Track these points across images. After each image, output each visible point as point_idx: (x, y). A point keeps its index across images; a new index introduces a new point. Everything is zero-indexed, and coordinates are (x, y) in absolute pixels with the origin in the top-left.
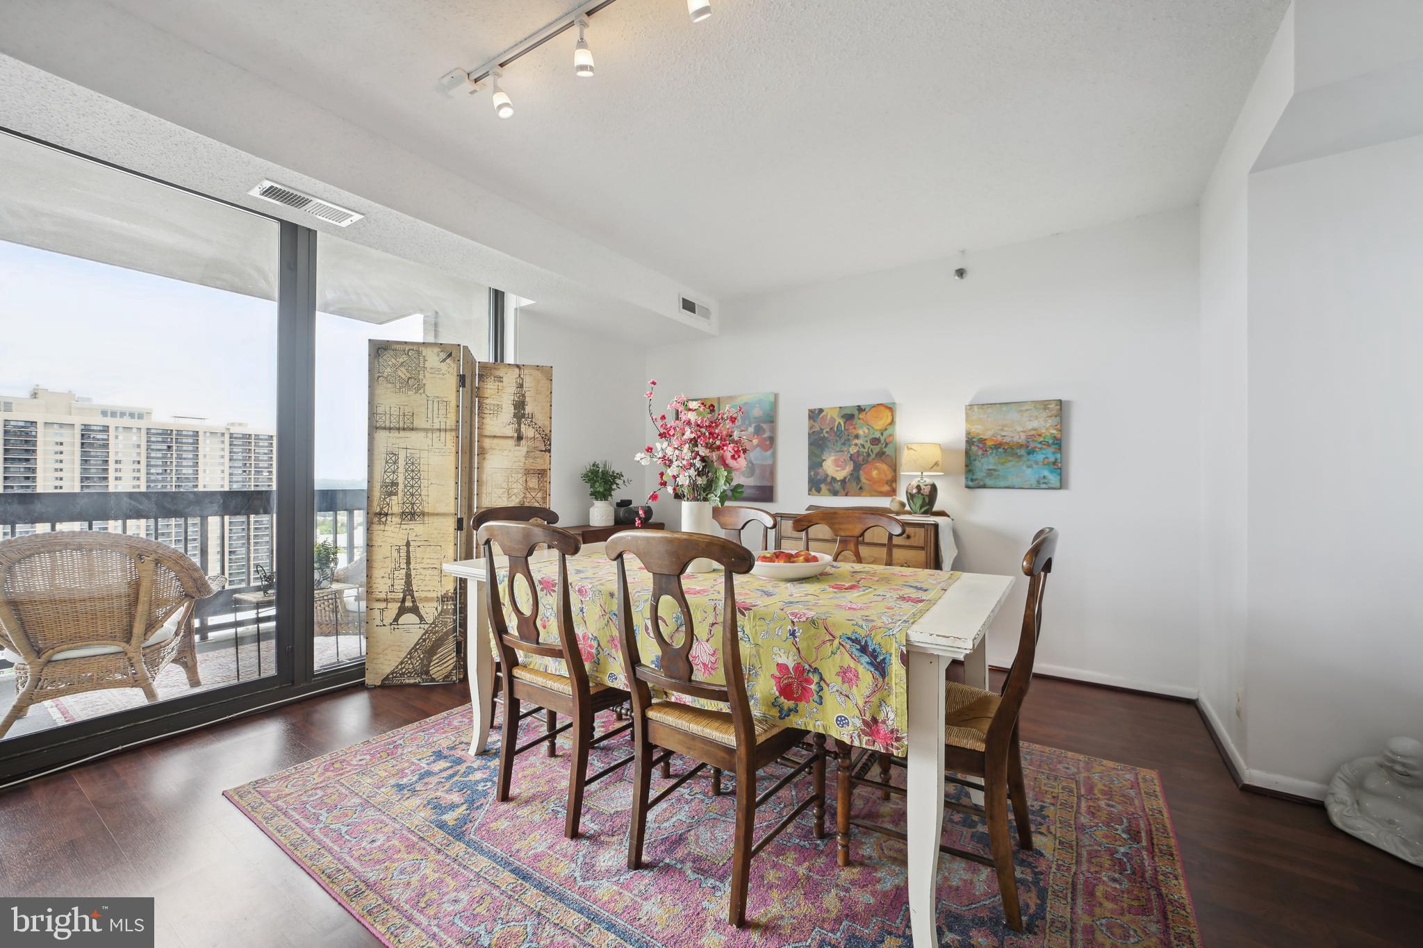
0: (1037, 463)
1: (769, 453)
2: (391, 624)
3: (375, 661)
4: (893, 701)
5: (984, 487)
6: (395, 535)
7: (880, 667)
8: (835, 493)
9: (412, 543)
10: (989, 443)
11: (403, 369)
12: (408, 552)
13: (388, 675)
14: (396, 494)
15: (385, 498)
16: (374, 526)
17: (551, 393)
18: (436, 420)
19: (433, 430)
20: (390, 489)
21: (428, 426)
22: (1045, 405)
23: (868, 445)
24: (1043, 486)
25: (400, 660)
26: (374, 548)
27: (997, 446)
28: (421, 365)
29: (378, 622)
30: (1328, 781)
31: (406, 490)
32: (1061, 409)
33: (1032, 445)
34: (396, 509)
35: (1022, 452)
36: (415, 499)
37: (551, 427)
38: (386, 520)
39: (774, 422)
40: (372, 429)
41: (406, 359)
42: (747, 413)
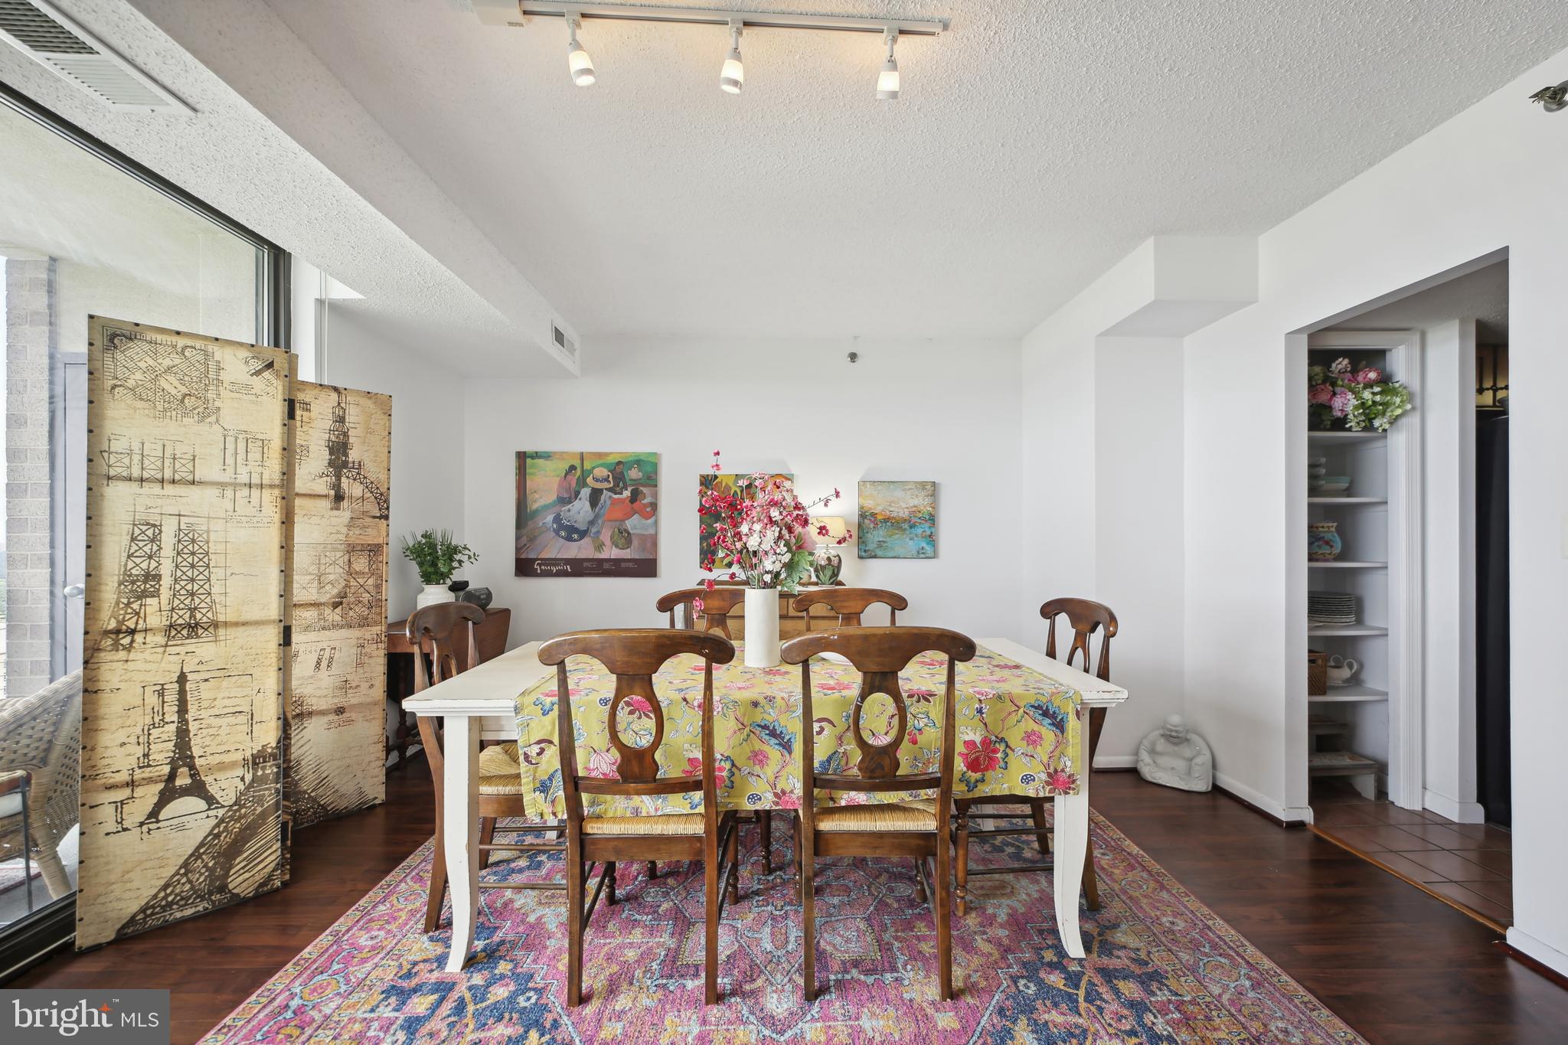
0: (917, 536)
1: (651, 521)
2: (142, 824)
3: (101, 900)
4: (1070, 751)
5: (875, 557)
6: (153, 667)
7: (1060, 726)
9: (190, 677)
10: (879, 517)
11: (171, 378)
12: (182, 693)
13: (133, 918)
14: (156, 594)
15: (128, 604)
16: (102, 654)
17: (390, 433)
18: (242, 470)
19: (235, 486)
20: (144, 585)
21: (226, 478)
22: (923, 485)
24: (922, 556)
25: (162, 882)
26: (100, 695)
27: (886, 520)
28: (212, 375)
29: (111, 826)
31: (178, 587)
32: (932, 489)
33: (914, 520)
34: (155, 620)
35: (906, 526)
36: (197, 601)
37: (389, 483)
38: (132, 641)
39: (656, 486)
40: (97, 479)
41: (177, 361)
42: (622, 473)
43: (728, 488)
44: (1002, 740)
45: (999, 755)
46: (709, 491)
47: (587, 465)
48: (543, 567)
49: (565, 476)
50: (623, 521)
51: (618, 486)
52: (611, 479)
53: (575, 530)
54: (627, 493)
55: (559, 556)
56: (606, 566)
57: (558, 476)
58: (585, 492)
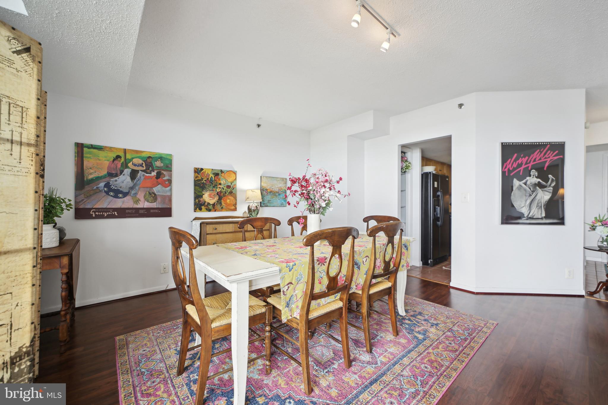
0: (281, 198)
1: (168, 188)
5: (267, 206)
10: (269, 191)
22: (283, 179)
23: (225, 188)
24: (282, 206)
27: (271, 192)
32: (286, 181)
33: (280, 192)
35: (277, 194)
39: (171, 171)
42: (151, 163)
43: (208, 175)
46: (199, 176)
47: (129, 156)
48: (97, 213)
49: (114, 160)
50: (152, 188)
51: (149, 169)
52: (144, 165)
53: (121, 192)
54: (154, 174)
55: (109, 207)
56: (141, 212)
57: (108, 161)
58: (127, 171)
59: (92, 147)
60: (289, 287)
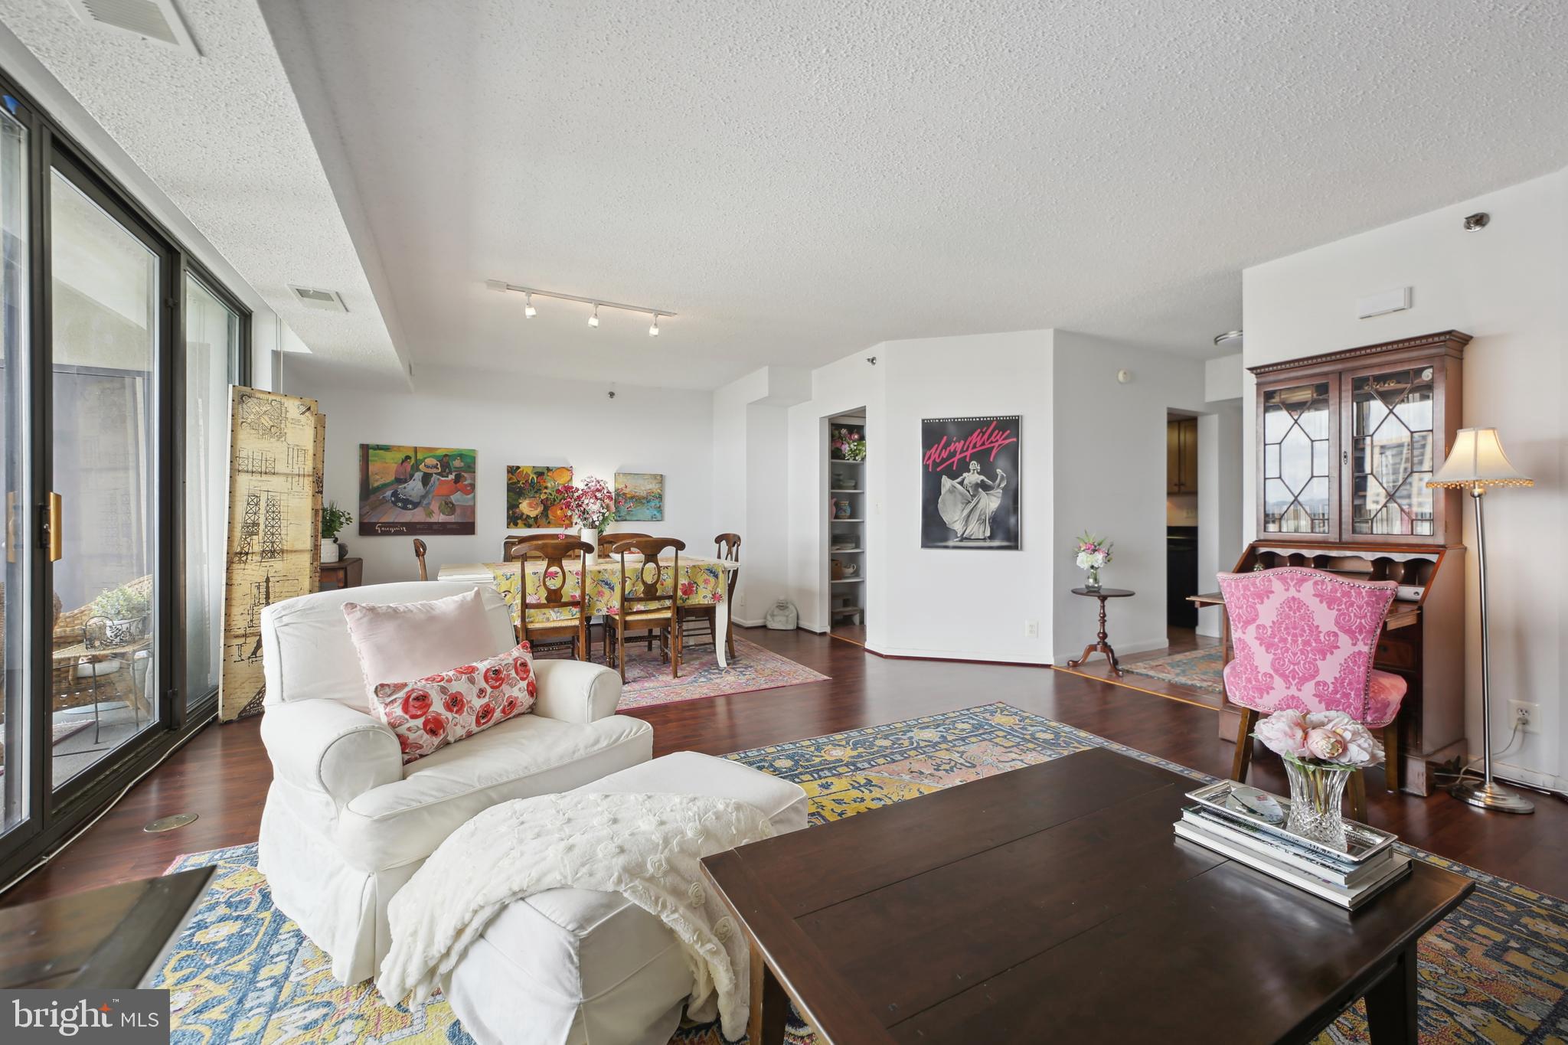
0: (651, 507)
1: (470, 496)
2: (249, 658)
3: (231, 697)
4: (720, 585)
5: (625, 520)
6: (255, 573)
7: (716, 576)
8: (530, 526)
9: (271, 579)
10: (628, 496)
11: (266, 417)
12: (268, 588)
13: (246, 707)
14: (257, 534)
15: (246, 538)
16: (234, 565)
18: (295, 467)
19: (292, 475)
20: (251, 529)
21: (288, 471)
22: (655, 476)
23: (554, 493)
24: (654, 520)
25: (258, 690)
26: (233, 587)
27: (632, 498)
28: (283, 415)
29: (236, 658)
30: (765, 618)
31: (267, 530)
32: (660, 479)
33: (649, 498)
34: (257, 548)
35: (644, 501)
36: (275, 538)
37: (323, 471)
38: (247, 559)
39: (474, 472)
40: (234, 472)
41: (269, 408)
42: (448, 463)
43: (527, 475)
44: (696, 583)
45: (694, 589)
46: (514, 477)
47: (420, 456)
48: (383, 529)
49: (403, 462)
50: (449, 496)
51: (445, 472)
52: (439, 466)
53: (411, 502)
54: (451, 477)
55: (396, 521)
56: (435, 527)
57: (396, 463)
58: (418, 475)
59: (378, 448)
60: (506, 595)
